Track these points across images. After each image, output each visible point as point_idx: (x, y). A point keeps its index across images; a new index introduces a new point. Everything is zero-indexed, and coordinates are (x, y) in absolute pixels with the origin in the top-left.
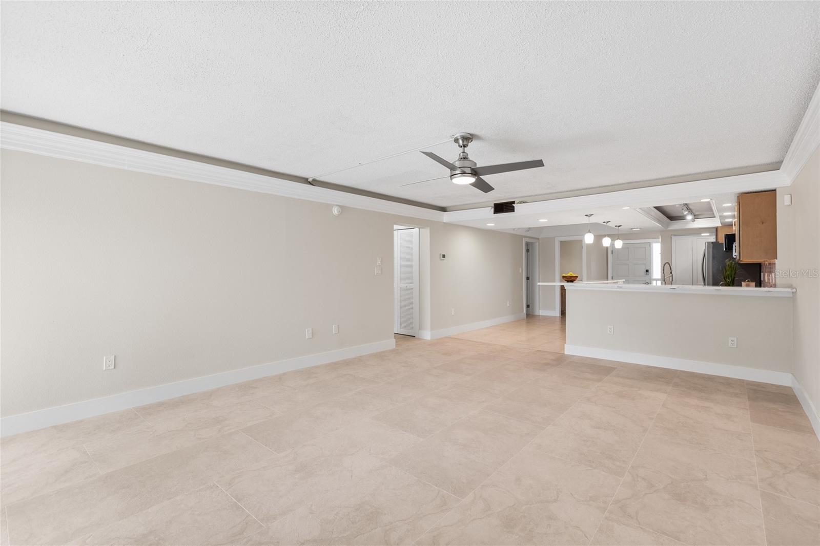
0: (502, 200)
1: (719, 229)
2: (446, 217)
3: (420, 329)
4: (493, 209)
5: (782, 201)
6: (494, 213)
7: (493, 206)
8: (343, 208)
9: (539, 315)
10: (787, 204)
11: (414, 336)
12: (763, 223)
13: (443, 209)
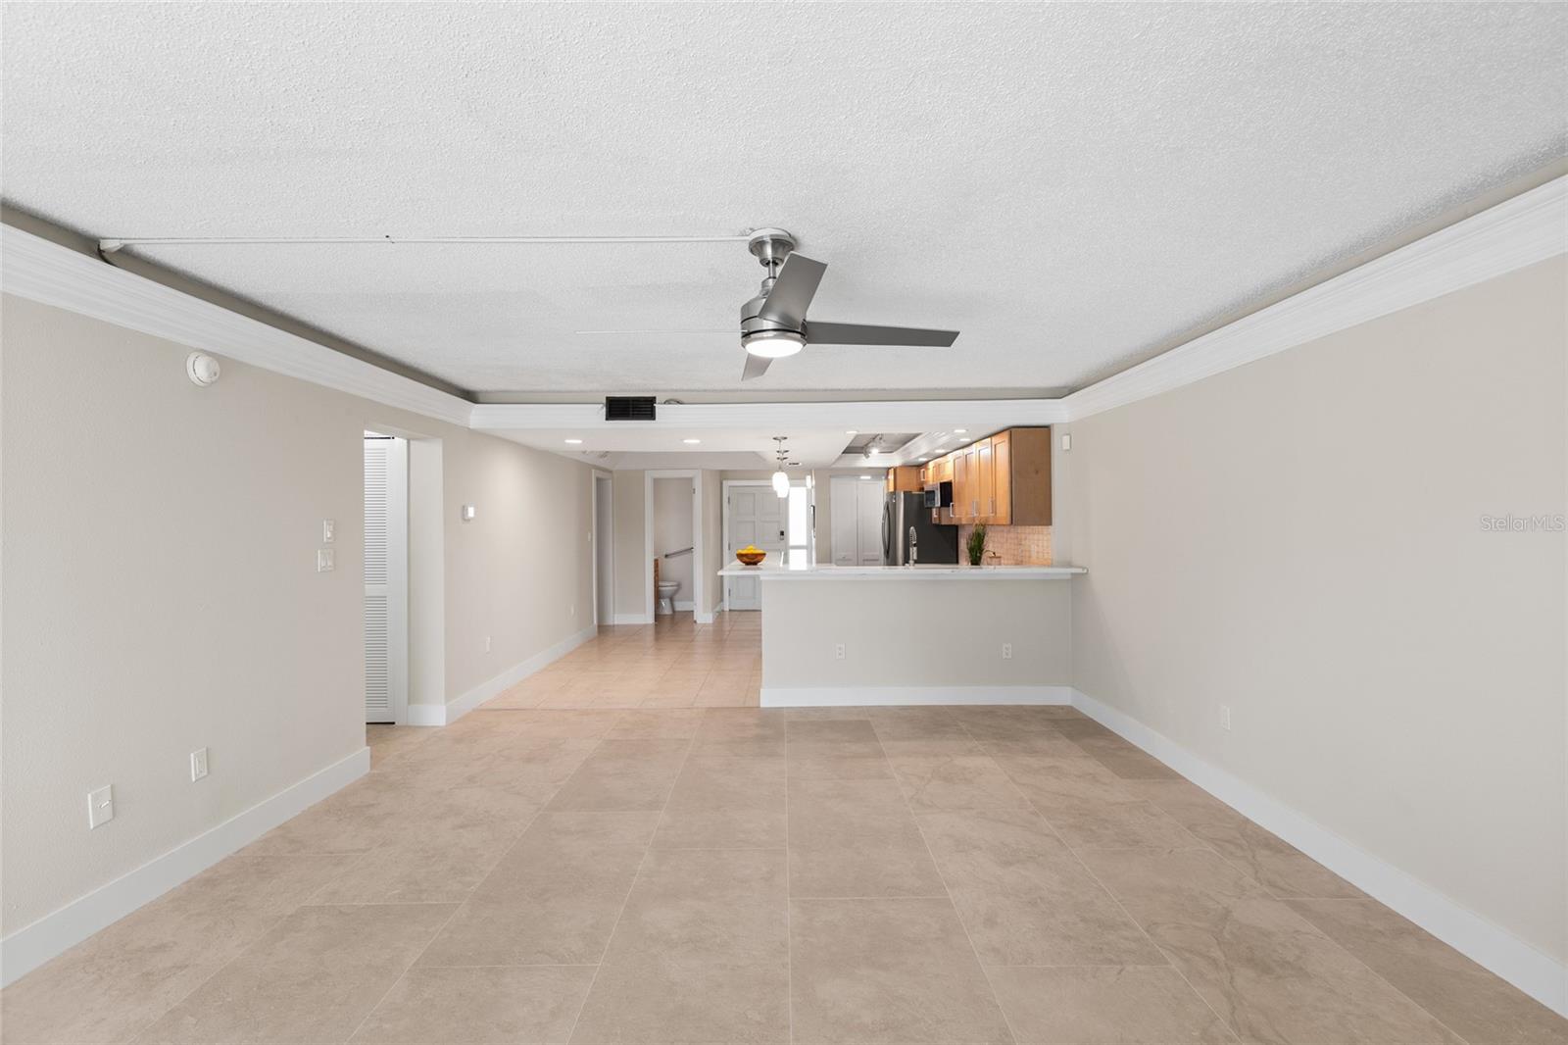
0: (625, 391)
1: (898, 471)
2: (477, 416)
3: (409, 703)
4: (605, 409)
5: (1060, 444)
6: (607, 419)
7: (605, 401)
8: (226, 365)
9: (614, 626)
10: (1065, 448)
11: (393, 723)
12: (1037, 472)
13: (470, 396)
